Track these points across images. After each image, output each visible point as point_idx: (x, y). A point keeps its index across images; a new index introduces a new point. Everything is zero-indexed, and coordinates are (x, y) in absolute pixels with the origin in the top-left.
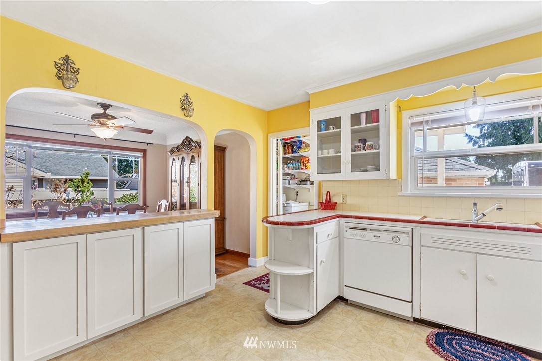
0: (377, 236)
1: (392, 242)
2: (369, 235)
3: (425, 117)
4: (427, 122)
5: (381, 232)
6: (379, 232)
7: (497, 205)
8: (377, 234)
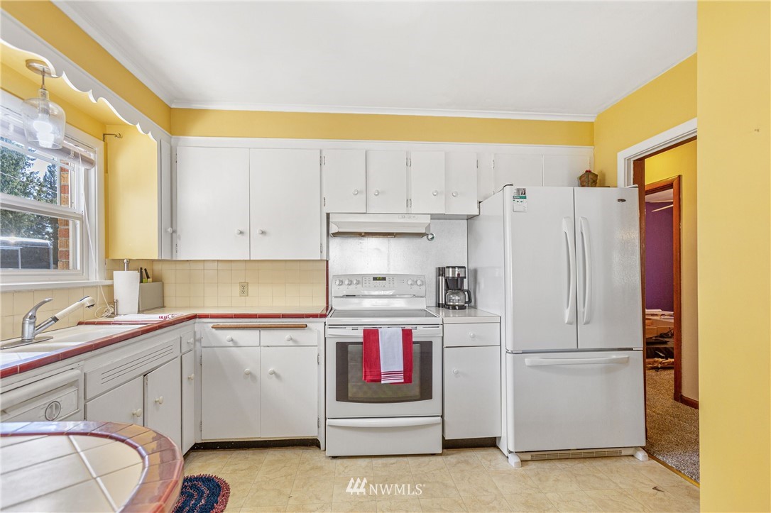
7: (87, 302)
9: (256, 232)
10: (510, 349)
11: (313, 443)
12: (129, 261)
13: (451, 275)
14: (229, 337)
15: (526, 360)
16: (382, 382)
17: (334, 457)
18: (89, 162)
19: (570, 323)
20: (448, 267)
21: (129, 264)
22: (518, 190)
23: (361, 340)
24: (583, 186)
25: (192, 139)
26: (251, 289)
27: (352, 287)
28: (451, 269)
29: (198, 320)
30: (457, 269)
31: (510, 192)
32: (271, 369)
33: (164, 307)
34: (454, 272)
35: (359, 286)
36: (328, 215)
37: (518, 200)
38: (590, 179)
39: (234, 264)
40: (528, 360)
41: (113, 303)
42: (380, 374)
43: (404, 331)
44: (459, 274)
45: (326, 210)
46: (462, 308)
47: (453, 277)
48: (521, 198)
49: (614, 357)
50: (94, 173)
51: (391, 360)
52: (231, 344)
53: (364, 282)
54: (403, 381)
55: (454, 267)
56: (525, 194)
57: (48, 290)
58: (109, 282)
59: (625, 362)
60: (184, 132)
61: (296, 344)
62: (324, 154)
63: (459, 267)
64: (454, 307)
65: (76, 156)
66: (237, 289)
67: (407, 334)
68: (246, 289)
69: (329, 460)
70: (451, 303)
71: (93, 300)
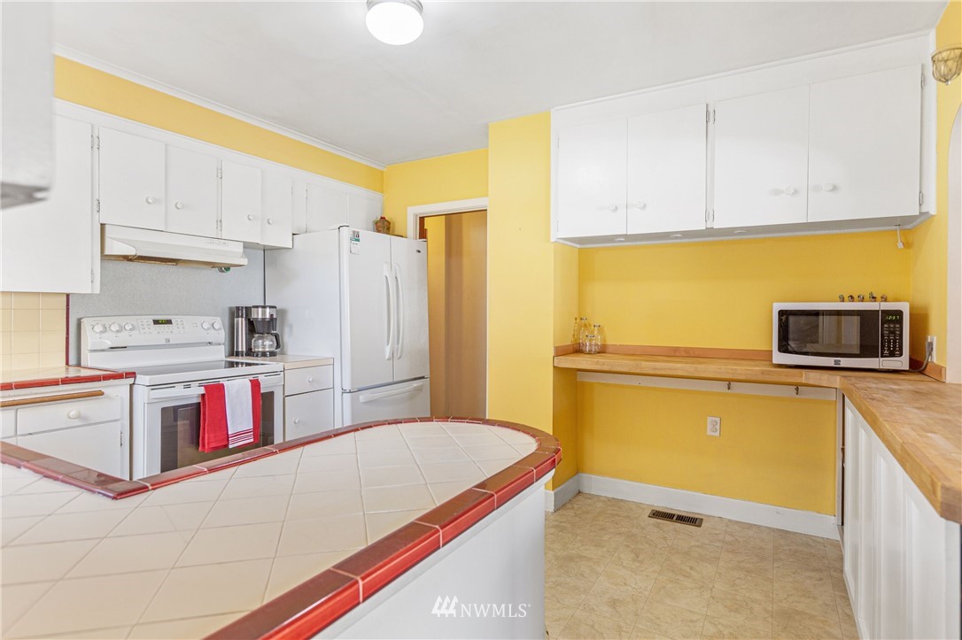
10: (348, 388)
13: (260, 316)
15: (361, 397)
16: (230, 447)
19: (389, 359)
20: (257, 307)
22: (354, 232)
23: (198, 400)
24: (379, 231)
27: (124, 334)
28: (260, 310)
30: (269, 309)
31: (347, 233)
34: (264, 313)
35: (135, 333)
36: (103, 226)
37: (354, 242)
38: (384, 226)
40: (363, 397)
42: (227, 438)
43: (251, 382)
44: (272, 315)
45: (100, 219)
46: (273, 354)
47: (264, 319)
48: (356, 240)
49: (415, 385)
51: (239, 418)
53: (141, 326)
54: (252, 440)
55: (265, 307)
59: (419, 389)
61: (85, 421)
63: (271, 307)
64: (264, 354)
67: (255, 385)
70: (260, 350)
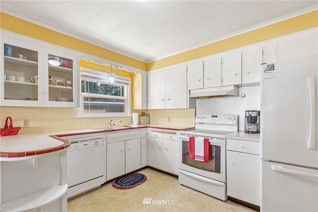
0: (86, 145)
1: (95, 146)
2: (80, 145)
3: (89, 74)
4: (90, 77)
5: (87, 142)
6: (86, 142)
7: (120, 121)
8: (85, 143)
9: (167, 99)
11: (176, 177)
12: (136, 110)
14: (154, 134)
16: (195, 159)
17: (182, 185)
18: (128, 84)
21: (136, 111)
22: (268, 66)
23: (189, 141)
25: (152, 72)
26: (171, 119)
27: (202, 119)
28: (247, 112)
29: (148, 128)
30: (250, 112)
31: (262, 68)
32: (165, 147)
33: (150, 124)
35: (205, 119)
36: (190, 91)
37: (268, 71)
39: (163, 110)
40: (273, 166)
41: (132, 122)
42: (194, 156)
43: (205, 140)
45: (189, 89)
48: (270, 70)
50: (129, 86)
51: (200, 151)
52: (155, 136)
53: (207, 117)
54: (204, 161)
55: (249, 111)
56: (273, 67)
57: (116, 117)
58: (132, 116)
60: (150, 70)
62: (188, 67)
65: (123, 83)
66: (167, 119)
67: (206, 141)
68: (169, 119)
69: (180, 185)
71: (121, 120)
